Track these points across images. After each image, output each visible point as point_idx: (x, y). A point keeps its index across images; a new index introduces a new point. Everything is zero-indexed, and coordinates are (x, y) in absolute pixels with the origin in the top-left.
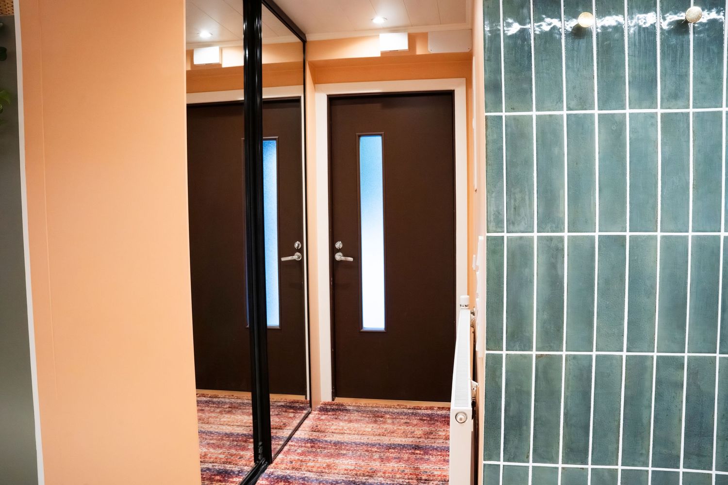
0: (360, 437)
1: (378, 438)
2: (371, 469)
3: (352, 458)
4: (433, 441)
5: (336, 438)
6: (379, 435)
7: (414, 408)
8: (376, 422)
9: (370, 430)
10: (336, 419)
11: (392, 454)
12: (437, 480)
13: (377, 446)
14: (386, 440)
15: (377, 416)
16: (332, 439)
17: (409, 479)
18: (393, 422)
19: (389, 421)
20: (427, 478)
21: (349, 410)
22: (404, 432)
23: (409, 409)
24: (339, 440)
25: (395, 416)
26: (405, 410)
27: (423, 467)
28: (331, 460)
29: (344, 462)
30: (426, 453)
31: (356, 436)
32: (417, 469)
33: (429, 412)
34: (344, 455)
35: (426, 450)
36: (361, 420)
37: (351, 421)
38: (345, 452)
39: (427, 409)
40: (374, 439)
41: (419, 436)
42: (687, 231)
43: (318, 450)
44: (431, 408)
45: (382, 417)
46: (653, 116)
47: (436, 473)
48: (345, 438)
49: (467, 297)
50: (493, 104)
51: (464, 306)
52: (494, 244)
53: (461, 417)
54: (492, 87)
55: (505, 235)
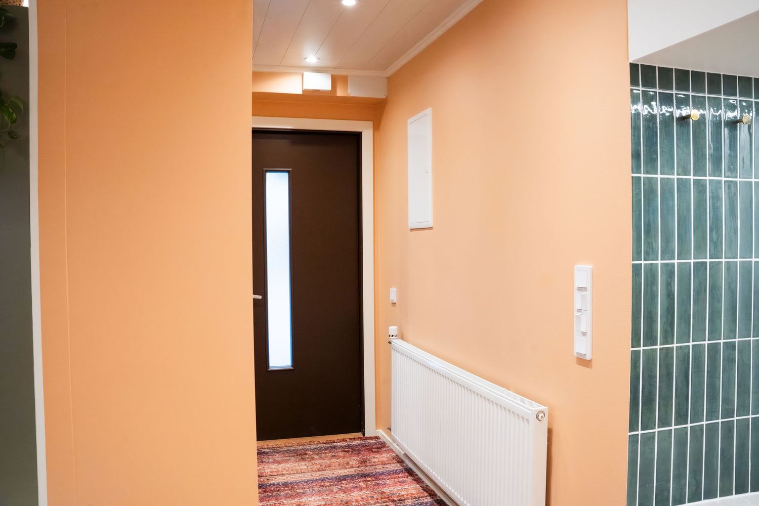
0: (302, 475)
1: (320, 473)
2: (342, 501)
3: (314, 495)
4: (373, 467)
5: (280, 480)
6: (319, 470)
7: (327, 442)
8: (303, 459)
9: (306, 467)
10: (262, 462)
11: (346, 485)
12: (408, 499)
13: (327, 480)
14: (329, 473)
15: (301, 455)
16: (278, 481)
17: (384, 503)
18: (320, 457)
19: (316, 457)
20: (399, 498)
21: (267, 453)
22: (339, 464)
23: (324, 443)
24: (286, 481)
25: (319, 451)
26: (322, 445)
27: (387, 490)
28: (296, 500)
29: (310, 499)
30: (377, 479)
31: (297, 475)
32: (382, 493)
33: (345, 444)
34: (303, 493)
35: (376, 476)
36: (288, 460)
37: (279, 463)
38: (302, 491)
39: (341, 442)
40: (318, 475)
41: (357, 466)
42: (737, 258)
43: (274, 494)
44: (344, 440)
45: (306, 454)
46: (720, 182)
47: (402, 493)
48: (290, 479)
49: (396, 327)
50: (636, 168)
51: (393, 336)
52: (636, 269)
53: (541, 415)
54: (636, 155)
55: (643, 262)
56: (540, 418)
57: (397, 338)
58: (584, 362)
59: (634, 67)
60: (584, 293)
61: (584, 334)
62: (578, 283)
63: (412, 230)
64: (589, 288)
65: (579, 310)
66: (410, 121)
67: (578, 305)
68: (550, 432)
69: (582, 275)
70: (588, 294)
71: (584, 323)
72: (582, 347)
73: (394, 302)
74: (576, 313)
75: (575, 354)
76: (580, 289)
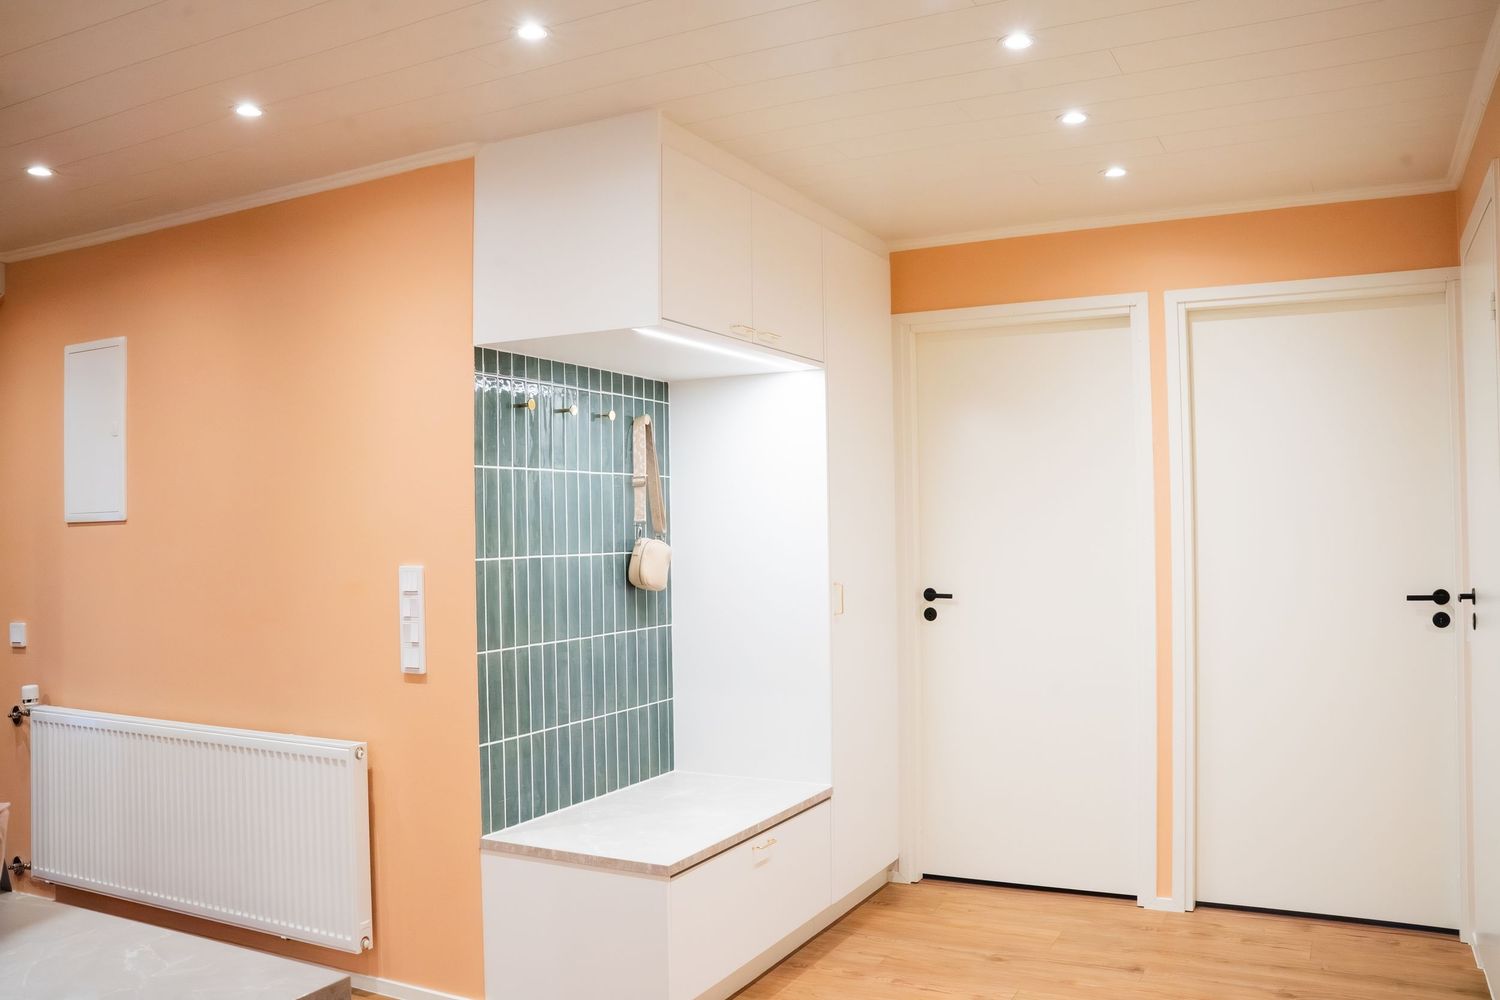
42: (566, 554)
46: (551, 473)
49: (36, 686)
50: (478, 460)
51: (29, 701)
52: (479, 565)
53: (360, 752)
54: (478, 445)
55: (485, 559)
56: (359, 755)
57: (39, 705)
58: (414, 677)
59: (478, 350)
60: (413, 597)
61: (415, 644)
62: (405, 586)
63: (71, 524)
64: (421, 593)
65: (407, 618)
66: (68, 349)
67: (405, 611)
68: (370, 773)
69: (411, 577)
70: (420, 598)
71: (416, 632)
72: (413, 660)
73: (23, 645)
74: (403, 622)
75: (403, 671)
76: (407, 593)
